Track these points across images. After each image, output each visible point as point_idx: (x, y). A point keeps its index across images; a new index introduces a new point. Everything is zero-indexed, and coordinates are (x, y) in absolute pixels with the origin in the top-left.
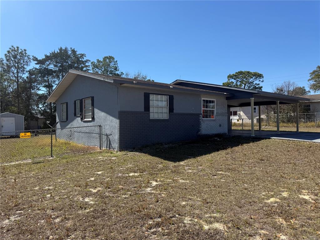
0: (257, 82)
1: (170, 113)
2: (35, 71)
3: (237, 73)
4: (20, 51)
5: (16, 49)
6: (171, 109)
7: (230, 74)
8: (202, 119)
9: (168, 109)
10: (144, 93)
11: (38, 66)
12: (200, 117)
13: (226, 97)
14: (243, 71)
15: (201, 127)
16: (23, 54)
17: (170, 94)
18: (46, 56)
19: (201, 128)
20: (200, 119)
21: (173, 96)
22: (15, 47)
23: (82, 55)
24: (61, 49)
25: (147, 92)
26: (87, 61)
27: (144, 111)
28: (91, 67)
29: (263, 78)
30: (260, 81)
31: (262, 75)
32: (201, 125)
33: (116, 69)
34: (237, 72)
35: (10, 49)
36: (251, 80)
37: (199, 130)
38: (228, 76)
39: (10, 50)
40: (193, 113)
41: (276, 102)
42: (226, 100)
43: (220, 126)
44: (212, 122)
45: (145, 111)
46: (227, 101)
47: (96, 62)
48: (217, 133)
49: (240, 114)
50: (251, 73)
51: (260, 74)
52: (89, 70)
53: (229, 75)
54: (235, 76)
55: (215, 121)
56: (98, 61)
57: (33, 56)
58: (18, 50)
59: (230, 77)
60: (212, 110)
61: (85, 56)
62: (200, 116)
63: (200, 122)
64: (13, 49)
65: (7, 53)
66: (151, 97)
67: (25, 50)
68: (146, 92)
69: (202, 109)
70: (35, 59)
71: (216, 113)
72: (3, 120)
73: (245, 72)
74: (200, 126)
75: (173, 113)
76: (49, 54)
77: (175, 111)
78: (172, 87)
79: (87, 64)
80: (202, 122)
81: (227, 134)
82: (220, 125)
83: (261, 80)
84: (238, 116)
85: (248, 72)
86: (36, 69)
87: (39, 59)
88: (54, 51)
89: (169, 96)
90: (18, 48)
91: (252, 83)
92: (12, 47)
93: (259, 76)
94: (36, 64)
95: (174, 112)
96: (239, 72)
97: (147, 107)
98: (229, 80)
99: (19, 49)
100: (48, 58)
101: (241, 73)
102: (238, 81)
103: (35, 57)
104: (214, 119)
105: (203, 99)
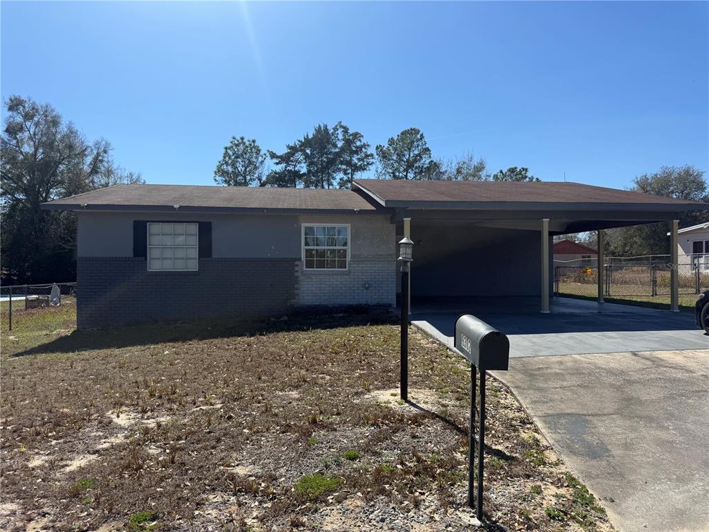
1: (201, 259)
2: (274, 176)
4: (247, 144)
5: (240, 141)
6: (205, 249)
8: (304, 271)
9: (197, 250)
10: (135, 222)
11: (279, 168)
12: (297, 265)
15: (297, 289)
17: (201, 220)
18: (289, 147)
19: (297, 292)
20: (297, 271)
21: (210, 224)
22: (238, 138)
23: (357, 136)
24: (318, 130)
25: (142, 218)
28: (376, 157)
32: (298, 283)
37: (293, 296)
39: (231, 144)
40: (272, 257)
42: (392, 223)
43: (366, 286)
44: (339, 277)
45: (135, 256)
46: (395, 225)
47: (386, 144)
48: (358, 304)
55: (346, 274)
57: (268, 151)
58: (243, 143)
60: (339, 250)
62: (297, 263)
63: (298, 277)
64: (236, 142)
65: (224, 151)
66: (154, 229)
67: (254, 141)
68: (138, 220)
69: (303, 247)
70: (273, 156)
71: (354, 256)
74: (296, 286)
75: (209, 259)
77: (215, 255)
80: (301, 278)
81: (395, 306)
82: (366, 284)
86: (276, 173)
87: (278, 154)
88: (307, 136)
89: (200, 223)
90: (242, 139)
92: (234, 138)
94: (277, 164)
95: (213, 257)
97: (141, 249)
99: (245, 140)
103: (272, 152)
104: (347, 269)
105: (304, 225)
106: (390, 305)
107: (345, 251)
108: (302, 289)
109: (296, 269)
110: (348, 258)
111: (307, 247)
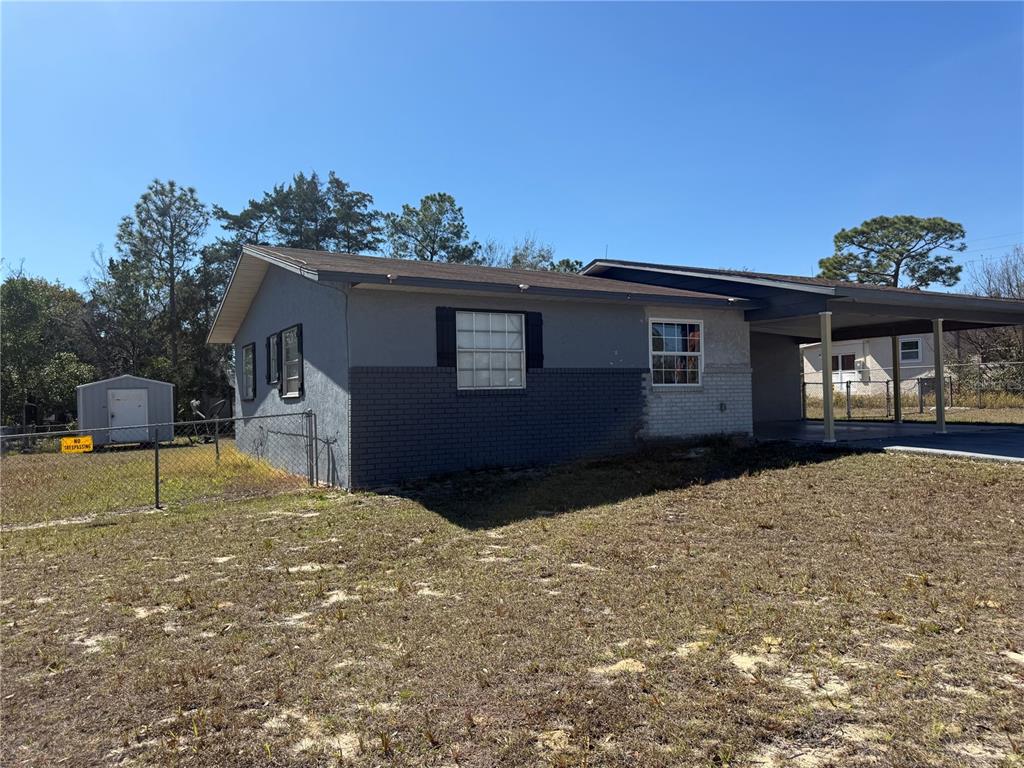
0: (941, 251)
1: (531, 370)
2: (221, 249)
3: (866, 223)
4: (178, 193)
5: (168, 187)
6: (534, 355)
7: (843, 230)
8: (652, 388)
9: (524, 356)
10: (438, 309)
11: (230, 236)
12: (644, 379)
13: (746, 312)
14: (890, 215)
15: (644, 414)
16: (188, 200)
17: (528, 310)
18: (253, 204)
19: (645, 418)
20: (644, 388)
21: (539, 315)
22: (164, 181)
24: (300, 180)
25: (448, 304)
26: (374, 216)
27: (436, 365)
29: (963, 236)
30: (952, 246)
31: (959, 225)
32: (646, 406)
33: (458, 231)
34: (869, 220)
35: (151, 189)
36: (919, 246)
37: (641, 424)
38: (836, 237)
39: (150, 191)
40: (616, 367)
41: (932, 323)
42: (746, 320)
43: (722, 407)
44: (691, 396)
45: (439, 365)
47: (400, 212)
48: (713, 432)
49: (864, 365)
50: (918, 222)
51: (953, 225)
52: (379, 241)
53: (840, 231)
54: (862, 233)
55: (700, 392)
56: (407, 209)
57: (216, 207)
58: (172, 191)
59: (844, 238)
60: (691, 357)
61: (370, 201)
62: (644, 375)
63: (645, 397)
64: (159, 188)
65: (141, 201)
66: (463, 320)
67: (192, 191)
68: (441, 305)
69: (651, 353)
70: (221, 214)
71: (707, 366)
72: (113, 396)
73: (896, 220)
74: (644, 409)
75: (539, 369)
76: (259, 200)
77: (547, 364)
78: (526, 287)
79: (374, 224)
80: (650, 397)
81: (752, 434)
82: (721, 405)
83: (957, 243)
84: (860, 372)
85: (909, 220)
86: (223, 243)
87: (231, 213)
89: (527, 314)
90: (172, 184)
91: (923, 255)
92: (156, 182)
93: (947, 230)
94: (225, 228)
95: (545, 366)
96: (874, 221)
97: (447, 353)
98: (840, 249)
99: (176, 188)
100: (257, 209)
101: (882, 223)
102: (872, 250)
103: (221, 209)
104: (699, 385)
105: (652, 320)
106: (747, 433)
107: (696, 358)
108: (651, 414)
109: (644, 384)
110: (701, 368)
111: (656, 353)
